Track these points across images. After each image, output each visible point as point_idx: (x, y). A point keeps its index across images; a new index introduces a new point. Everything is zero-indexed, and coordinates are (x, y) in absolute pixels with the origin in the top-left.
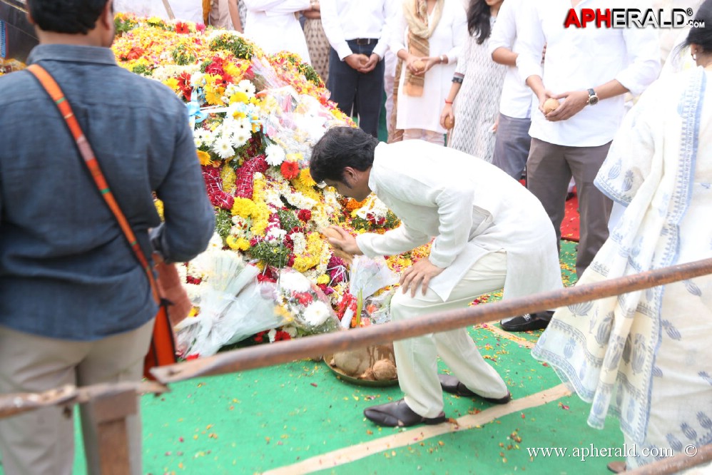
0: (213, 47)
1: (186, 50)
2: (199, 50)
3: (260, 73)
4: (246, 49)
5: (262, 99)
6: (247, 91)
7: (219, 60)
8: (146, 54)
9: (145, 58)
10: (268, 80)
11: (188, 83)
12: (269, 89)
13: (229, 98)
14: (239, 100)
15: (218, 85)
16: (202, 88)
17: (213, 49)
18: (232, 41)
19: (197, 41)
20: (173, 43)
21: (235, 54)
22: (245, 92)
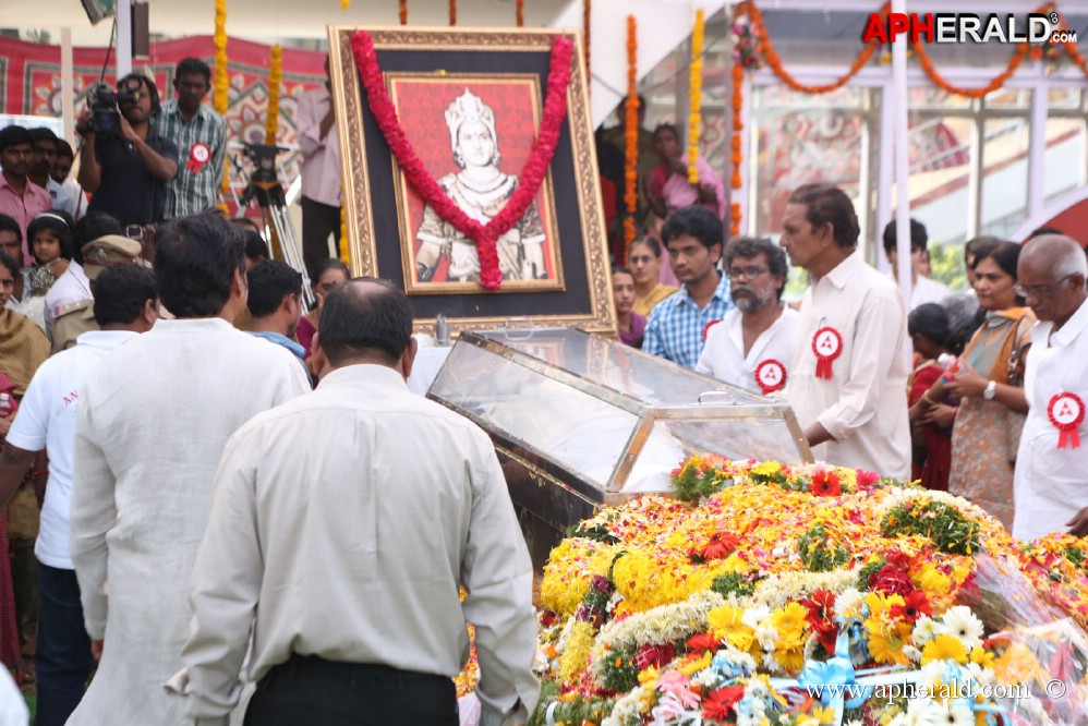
0: (890, 528)
1: (827, 536)
2: (857, 536)
3: (996, 590)
4: (965, 531)
5: (1000, 652)
6: (963, 633)
7: (900, 559)
8: (743, 548)
9: (742, 555)
10: (1013, 604)
11: (830, 615)
12: (1020, 628)
13: (921, 649)
14: (944, 656)
15: (897, 619)
16: (859, 624)
17: (888, 533)
18: (932, 515)
19: (854, 516)
20: (803, 521)
21: (939, 542)
22: (957, 637)
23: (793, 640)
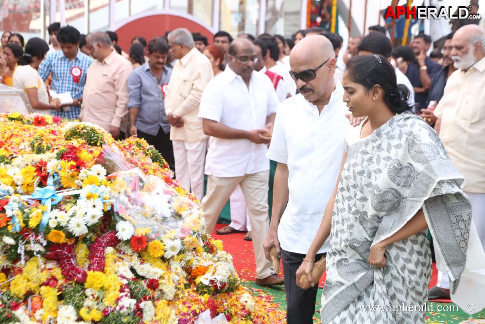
0: (68, 137)
1: (42, 140)
2: (55, 140)
3: (111, 159)
4: (98, 137)
5: (113, 181)
6: (98, 174)
7: (73, 148)
8: (6, 146)
9: (5, 149)
10: (117, 164)
11: (45, 170)
12: (119, 172)
13: (82, 181)
14: (91, 183)
15: (73, 170)
16: (57, 173)
17: (67, 138)
18: (85, 131)
19: (53, 132)
20: (31, 135)
21: (88, 142)
22: (97, 176)
23: (29, 180)
